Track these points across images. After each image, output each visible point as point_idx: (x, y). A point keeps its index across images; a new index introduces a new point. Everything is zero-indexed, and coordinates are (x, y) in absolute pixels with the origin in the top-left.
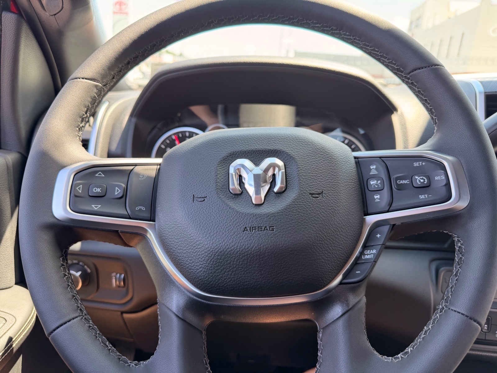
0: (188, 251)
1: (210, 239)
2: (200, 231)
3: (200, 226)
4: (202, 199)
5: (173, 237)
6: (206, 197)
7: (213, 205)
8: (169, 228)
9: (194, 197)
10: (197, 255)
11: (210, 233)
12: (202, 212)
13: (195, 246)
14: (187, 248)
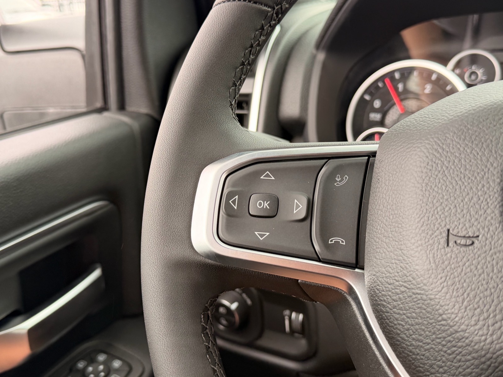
0: (433, 346)
1: (485, 332)
2: (463, 311)
3: (464, 300)
4: (469, 242)
5: (401, 312)
6: (478, 236)
7: (495, 257)
8: (393, 291)
9: (450, 234)
10: (455, 361)
11: (484, 319)
12: (468, 270)
13: (450, 341)
14: (432, 341)
